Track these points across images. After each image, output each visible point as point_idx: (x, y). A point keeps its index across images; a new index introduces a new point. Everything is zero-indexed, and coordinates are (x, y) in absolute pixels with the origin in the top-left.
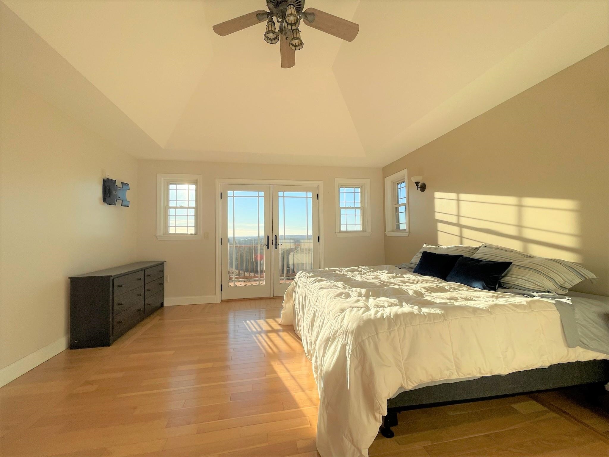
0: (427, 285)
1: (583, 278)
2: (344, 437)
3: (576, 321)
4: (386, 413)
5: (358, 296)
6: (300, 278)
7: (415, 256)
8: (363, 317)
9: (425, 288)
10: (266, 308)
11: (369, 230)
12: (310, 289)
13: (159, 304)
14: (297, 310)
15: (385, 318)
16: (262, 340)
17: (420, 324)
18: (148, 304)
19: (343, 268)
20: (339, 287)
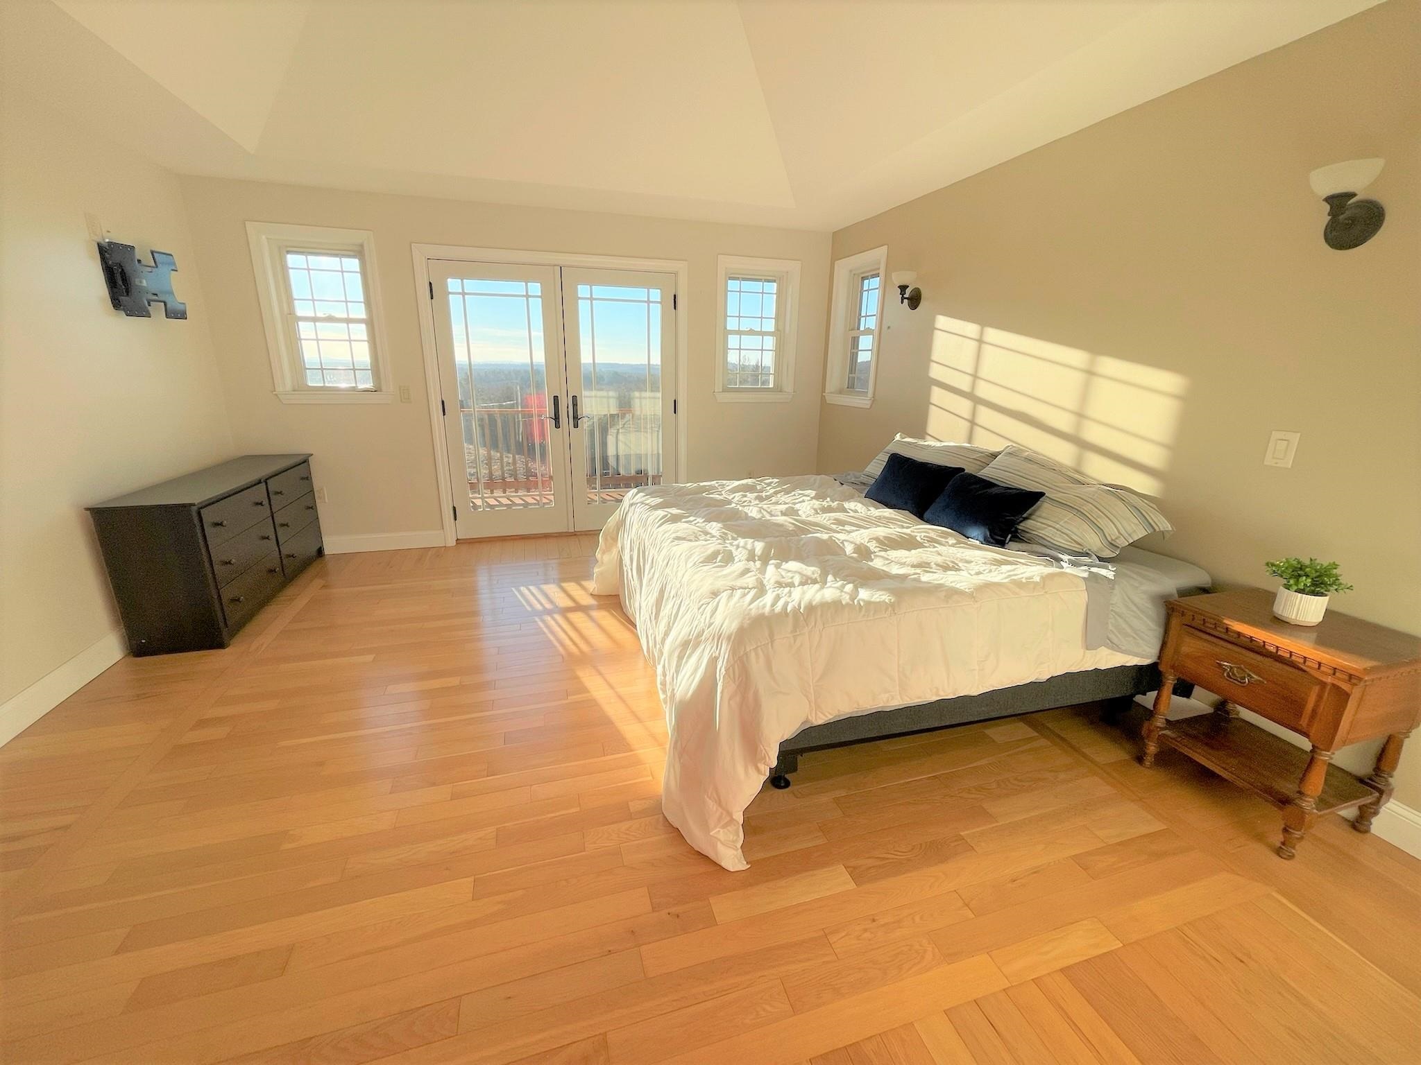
0: (881, 532)
1: (1150, 528)
2: (706, 796)
3: (1111, 608)
4: (774, 763)
5: (748, 560)
6: (633, 507)
7: (874, 460)
8: (751, 610)
9: (877, 539)
10: (560, 558)
11: (789, 387)
12: (654, 536)
13: (314, 550)
14: (627, 571)
15: (788, 611)
16: (557, 629)
17: (848, 623)
18: (289, 556)
19: (724, 482)
20: (713, 536)
